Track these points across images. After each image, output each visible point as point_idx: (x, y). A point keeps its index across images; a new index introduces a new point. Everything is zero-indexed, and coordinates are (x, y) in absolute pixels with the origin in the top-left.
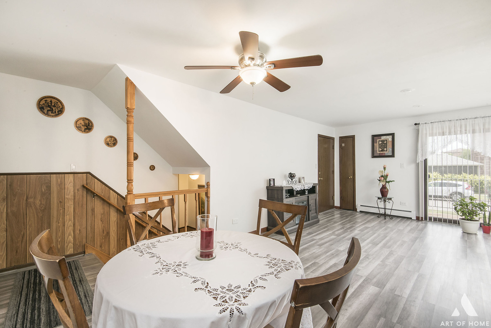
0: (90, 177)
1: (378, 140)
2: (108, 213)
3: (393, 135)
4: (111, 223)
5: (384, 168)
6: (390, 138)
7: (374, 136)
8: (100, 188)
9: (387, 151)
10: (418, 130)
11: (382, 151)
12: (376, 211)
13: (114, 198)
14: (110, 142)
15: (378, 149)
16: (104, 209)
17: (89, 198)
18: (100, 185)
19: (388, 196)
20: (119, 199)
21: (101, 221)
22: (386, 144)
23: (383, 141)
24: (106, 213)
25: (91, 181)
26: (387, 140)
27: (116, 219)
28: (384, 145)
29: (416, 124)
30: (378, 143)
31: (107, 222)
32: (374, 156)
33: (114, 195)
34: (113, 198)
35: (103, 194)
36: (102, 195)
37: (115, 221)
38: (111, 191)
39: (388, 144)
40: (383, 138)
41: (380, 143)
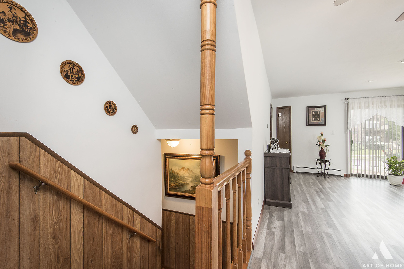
0: (29, 145)
1: (312, 111)
2: (67, 218)
3: (325, 107)
4: (72, 236)
5: (322, 135)
6: (322, 110)
7: (308, 108)
8: (50, 167)
9: (319, 120)
10: (348, 104)
11: (315, 120)
12: (316, 171)
13: (79, 186)
14: (72, 74)
15: (312, 119)
16: (58, 211)
17: (25, 193)
18: (51, 161)
19: (326, 158)
20: (87, 187)
21: (54, 238)
22: (319, 114)
23: (316, 112)
24: (62, 218)
25: (31, 153)
26: (319, 112)
27: (82, 225)
28: (317, 115)
29: (346, 99)
30: (312, 113)
31: (66, 236)
32: (308, 125)
33: (79, 180)
34: (76, 187)
35: (57, 182)
36: (55, 182)
37: (80, 230)
38: (73, 173)
39: (320, 114)
40: (316, 109)
41: (314, 113)
